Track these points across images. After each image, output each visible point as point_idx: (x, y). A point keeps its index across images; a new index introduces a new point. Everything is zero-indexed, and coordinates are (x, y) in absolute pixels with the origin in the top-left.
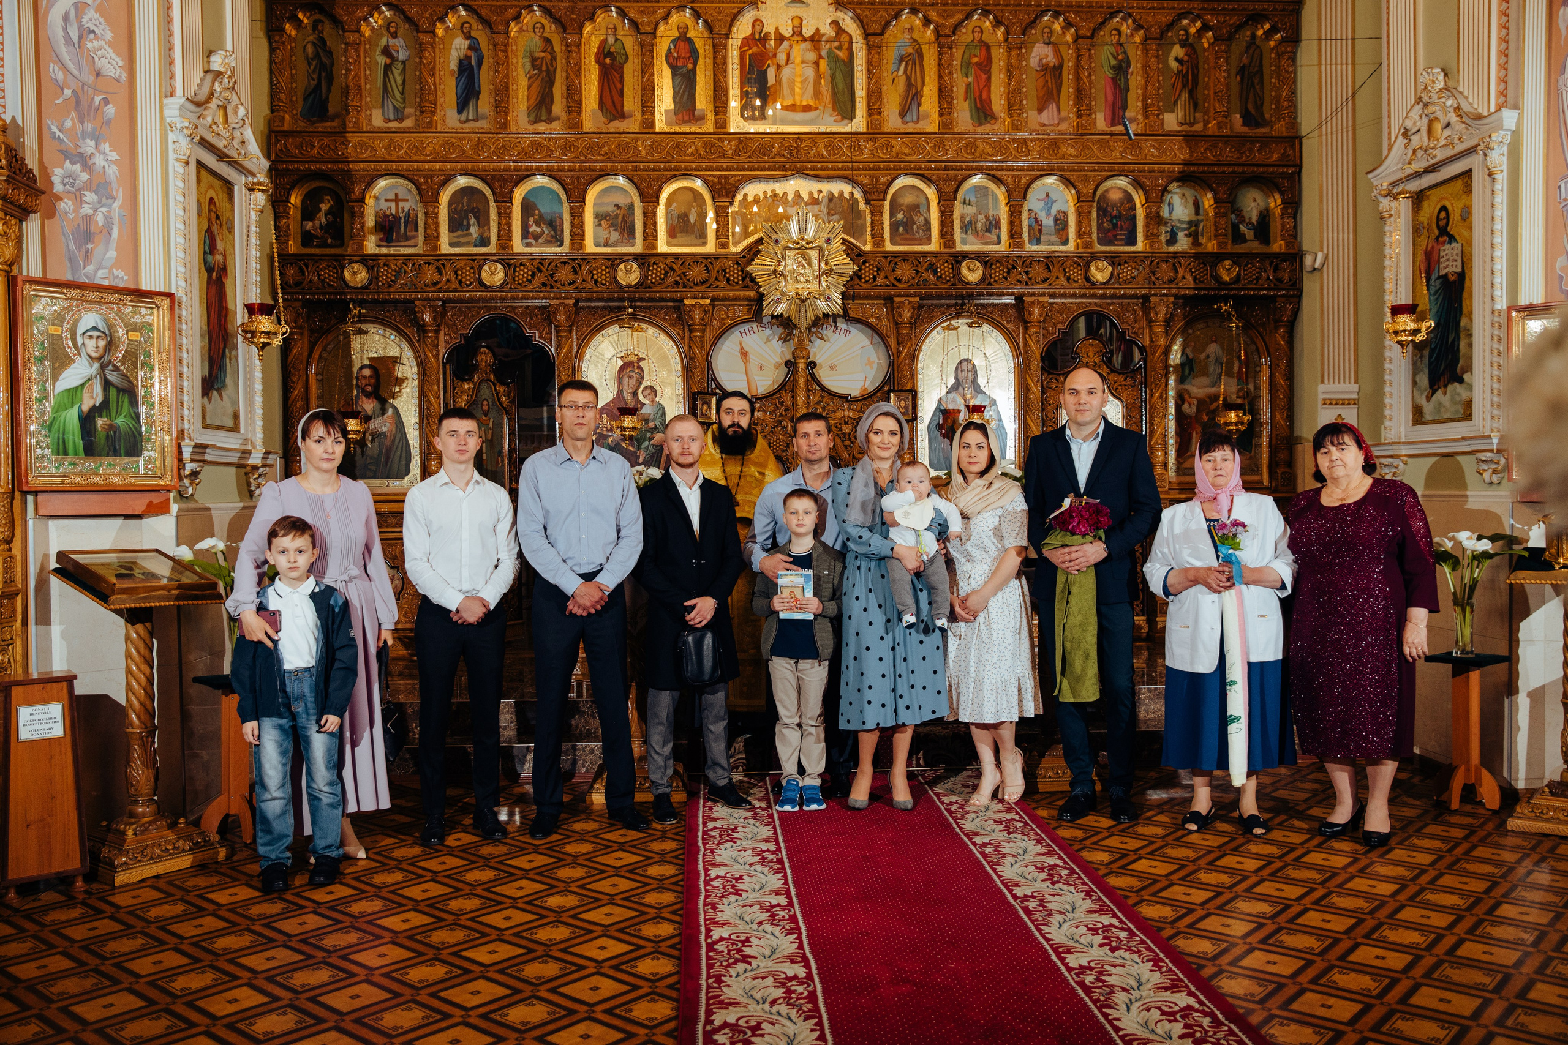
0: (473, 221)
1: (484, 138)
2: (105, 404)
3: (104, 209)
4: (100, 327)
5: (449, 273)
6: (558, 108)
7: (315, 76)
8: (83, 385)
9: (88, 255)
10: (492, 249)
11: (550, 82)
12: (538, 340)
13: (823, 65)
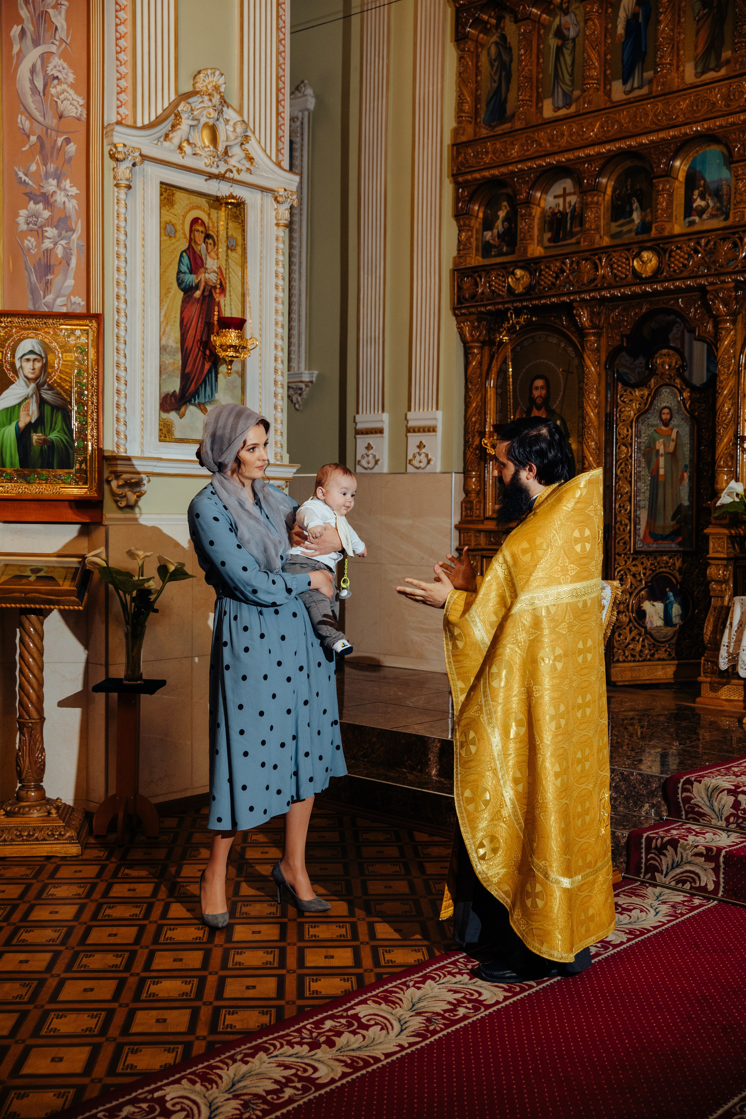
0: (636, 205)
2: (40, 420)
3: (63, 242)
4: (37, 350)
5: (605, 268)
6: (728, 49)
7: (496, 78)
8: (20, 404)
9: (48, 285)
10: (652, 234)
12: (702, 335)
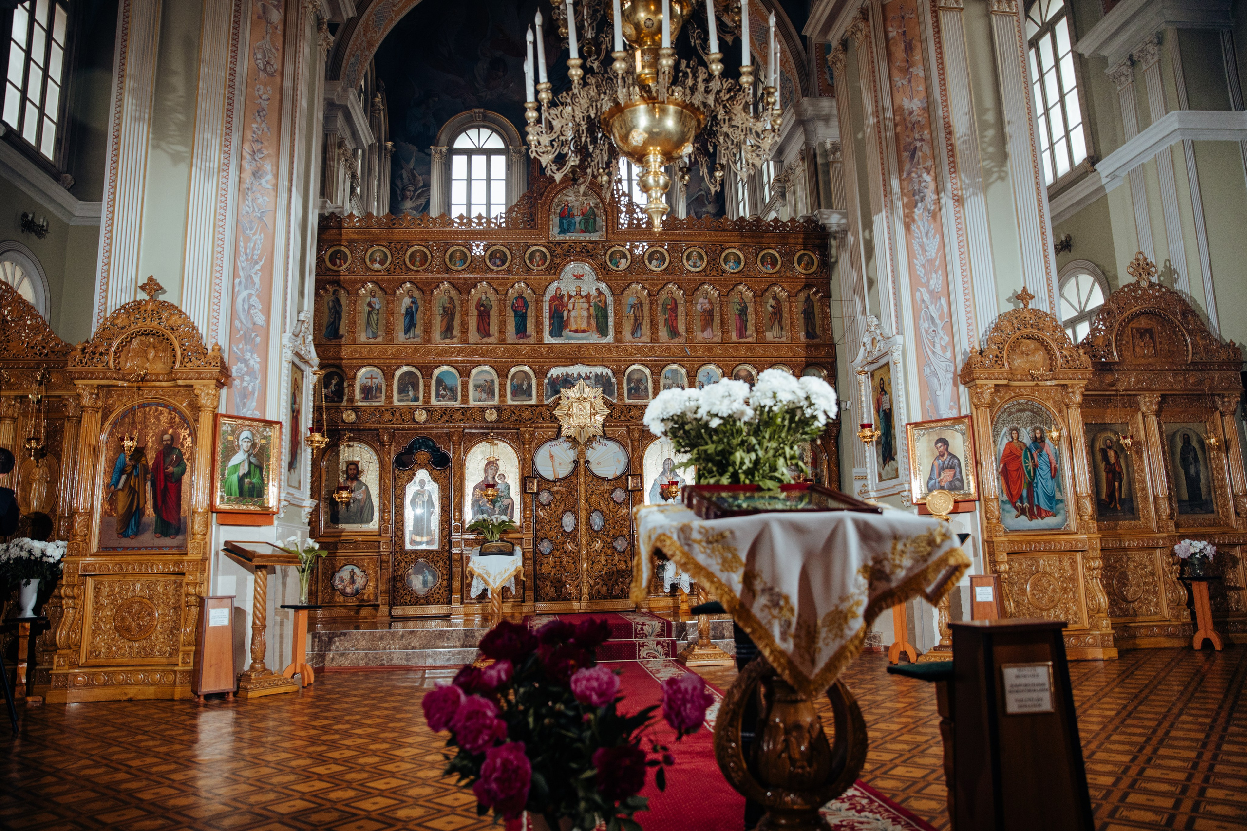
0: (410, 389)
1: (418, 347)
2: (249, 472)
3: (252, 384)
4: (249, 437)
5: (398, 415)
6: (456, 332)
8: (240, 464)
10: (420, 403)
11: (452, 319)
12: (443, 450)
13: (592, 310)
